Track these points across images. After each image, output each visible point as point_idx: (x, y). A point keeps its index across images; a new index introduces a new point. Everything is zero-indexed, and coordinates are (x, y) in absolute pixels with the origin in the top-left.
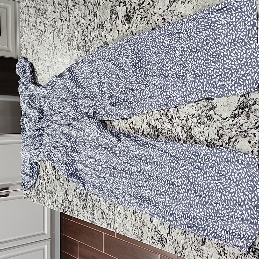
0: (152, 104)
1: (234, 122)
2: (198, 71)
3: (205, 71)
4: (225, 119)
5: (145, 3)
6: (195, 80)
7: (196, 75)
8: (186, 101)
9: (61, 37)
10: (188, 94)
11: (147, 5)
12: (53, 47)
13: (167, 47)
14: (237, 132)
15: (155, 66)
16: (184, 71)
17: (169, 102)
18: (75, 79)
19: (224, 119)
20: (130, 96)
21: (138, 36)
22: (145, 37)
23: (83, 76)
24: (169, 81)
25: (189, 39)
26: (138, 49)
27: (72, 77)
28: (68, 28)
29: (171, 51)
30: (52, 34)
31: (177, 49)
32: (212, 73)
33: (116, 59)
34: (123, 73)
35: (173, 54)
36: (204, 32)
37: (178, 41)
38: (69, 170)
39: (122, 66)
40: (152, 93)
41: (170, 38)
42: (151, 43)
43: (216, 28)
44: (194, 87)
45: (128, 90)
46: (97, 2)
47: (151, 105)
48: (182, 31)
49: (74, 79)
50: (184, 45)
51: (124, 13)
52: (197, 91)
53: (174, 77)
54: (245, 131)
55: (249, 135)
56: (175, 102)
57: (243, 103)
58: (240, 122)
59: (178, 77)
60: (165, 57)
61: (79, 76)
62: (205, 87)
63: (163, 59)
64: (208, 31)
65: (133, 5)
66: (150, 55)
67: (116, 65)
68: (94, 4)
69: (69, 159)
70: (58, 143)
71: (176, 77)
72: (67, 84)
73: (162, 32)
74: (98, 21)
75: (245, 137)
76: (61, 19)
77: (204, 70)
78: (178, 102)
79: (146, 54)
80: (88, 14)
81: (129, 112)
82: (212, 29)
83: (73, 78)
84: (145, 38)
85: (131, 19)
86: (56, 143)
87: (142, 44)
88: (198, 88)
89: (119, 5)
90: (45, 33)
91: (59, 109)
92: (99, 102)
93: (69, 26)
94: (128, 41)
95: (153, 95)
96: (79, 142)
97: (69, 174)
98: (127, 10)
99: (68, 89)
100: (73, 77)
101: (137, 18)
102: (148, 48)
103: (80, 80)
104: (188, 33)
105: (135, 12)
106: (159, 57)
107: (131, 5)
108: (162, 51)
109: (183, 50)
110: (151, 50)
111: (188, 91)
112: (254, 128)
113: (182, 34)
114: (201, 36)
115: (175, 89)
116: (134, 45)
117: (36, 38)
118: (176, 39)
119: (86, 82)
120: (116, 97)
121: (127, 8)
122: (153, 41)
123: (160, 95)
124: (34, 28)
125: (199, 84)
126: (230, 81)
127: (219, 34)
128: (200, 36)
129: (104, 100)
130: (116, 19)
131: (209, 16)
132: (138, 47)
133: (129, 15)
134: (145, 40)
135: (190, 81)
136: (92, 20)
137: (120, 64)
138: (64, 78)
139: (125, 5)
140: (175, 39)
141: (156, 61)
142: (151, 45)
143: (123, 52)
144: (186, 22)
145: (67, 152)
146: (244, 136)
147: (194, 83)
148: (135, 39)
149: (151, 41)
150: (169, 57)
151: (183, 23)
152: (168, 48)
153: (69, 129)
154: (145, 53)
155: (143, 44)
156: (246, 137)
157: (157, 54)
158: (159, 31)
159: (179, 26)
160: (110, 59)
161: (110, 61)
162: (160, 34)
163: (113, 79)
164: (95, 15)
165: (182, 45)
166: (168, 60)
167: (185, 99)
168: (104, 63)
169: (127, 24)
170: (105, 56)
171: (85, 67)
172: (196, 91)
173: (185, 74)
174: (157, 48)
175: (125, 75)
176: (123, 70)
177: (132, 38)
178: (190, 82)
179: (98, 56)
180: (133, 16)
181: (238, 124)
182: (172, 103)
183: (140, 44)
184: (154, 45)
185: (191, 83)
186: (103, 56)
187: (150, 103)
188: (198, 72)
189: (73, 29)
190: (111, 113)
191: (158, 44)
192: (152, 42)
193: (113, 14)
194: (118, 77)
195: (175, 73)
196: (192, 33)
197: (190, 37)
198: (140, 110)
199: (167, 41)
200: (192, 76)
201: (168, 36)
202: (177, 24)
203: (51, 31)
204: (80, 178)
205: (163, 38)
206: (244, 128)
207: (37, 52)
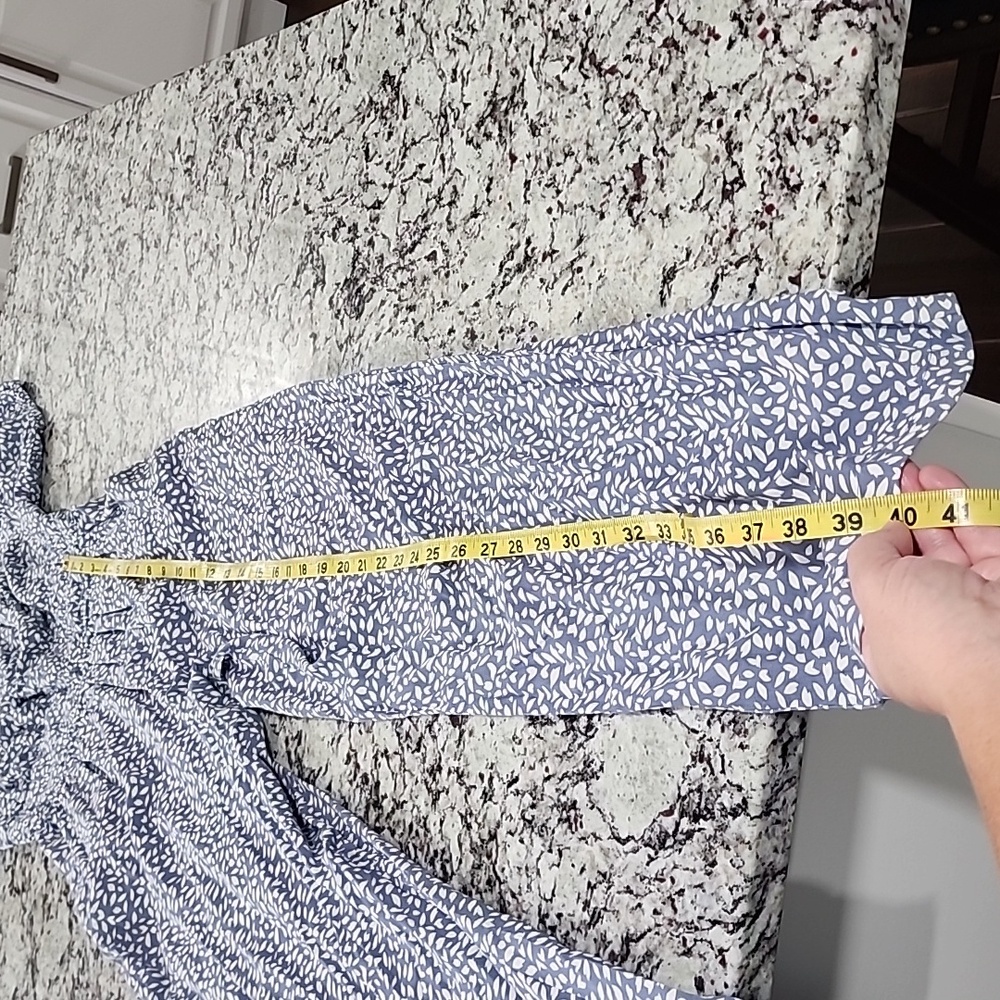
0: (460, 682)
1: (655, 867)
2: (667, 564)
3: (699, 569)
4: (624, 842)
5: (418, 248)
6: (650, 609)
7: (658, 587)
8: (601, 702)
9: (128, 308)
10: (612, 665)
11: (425, 261)
12: (99, 342)
13: (548, 438)
14: (659, 919)
15: (491, 509)
16: (610, 559)
17: (531, 688)
18: (183, 499)
19: (618, 839)
20: (376, 621)
21: (440, 368)
22: (465, 375)
23: (214, 491)
24: (537, 594)
25: (639, 420)
26: (433, 423)
27: (169, 487)
28: (157, 280)
29: (559, 458)
30: (104, 287)
31: (584, 456)
32: (730, 586)
33: (343, 446)
34: (363, 512)
35: (566, 472)
36: (709, 401)
37: (596, 418)
38: (108, 911)
39: (367, 479)
40: (467, 632)
41: (563, 402)
42: (489, 406)
43: (761, 392)
44: (639, 641)
45: (377, 589)
46: (264, 201)
47: (453, 685)
48: (617, 381)
49: (178, 497)
50: (619, 445)
51: (344, 270)
52: (655, 659)
53: (560, 580)
54: (691, 927)
55: (703, 948)
56: (556, 695)
57: (699, 790)
58: (676, 873)
59: (579, 578)
60: (534, 476)
61: (199, 487)
62: (687, 646)
63: (527, 487)
64: (725, 399)
65: (380, 245)
66: (479, 457)
67: (343, 470)
68: (254, 207)
69: (120, 853)
70: (91, 770)
71: (567, 579)
72: (149, 514)
73: (534, 366)
74: (256, 277)
75: (684, 954)
76: (141, 238)
77: (694, 564)
78: (569, 695)
79: (462, 447)
80: (228, 241)
81: (362, 697)
82: (744, 393)
83: (176, 492)
84: (466, 380)
85: (363, 301)
86: (83, 769)
87: (450, 401)
88: (658, 648)
89: (334, 236)
90: (83, 277)
91: (110, 620)
92: (257, 619)
93: (162, 270)
94: (400, 379)
95: (469, 639)
96: (166, 786)
97: (105, 928)
98: (355, 260)
99: (150, 537)
100: (176, 487)
101: (383, 302)
102: (473, 423)
103: (200, 507)
104: (641, 392)
105: (381, 277)
106: (512, 472)
107: (371, 243)
108: (527, 448)
109: (607, 466)
110: (482, 435)
111: (614, 654)
112: (726, 925)
113: (615, 392)
114: (696, 420)
115: (558, 634)
116: (418, 405)
117: (52, 289)
118: (590, 408)
119: (221, 520)
120: (326, 614)
121: (358, 253)
122: (496, 397)
123: (500, 648)
124: (53, 248)
125: (660, 630)
126: (819, 632)
127: (767, 422)
128: (690, 417)
129: (278, 617)
130: (315, 286)
131: (733, 342)
132: (433, 414)
133: (361, 283)
134: (466, 386)
135: (627, 609)
136: (239, 269)
137: (360, 467)
138: (140, 489)
139: (352, 240)
140: (585, 409)
141: (499, 487)
142: (487, 414)
143: (373, 421)
144: (634, 345)
145: (117, 818)
146: (682, 949)
147: (642, 622)
148: (426, 376)
149: (488, 395)
150: (549, 483)
151: (624, 346)
152: (554, 441)
153: (137, 718)
154: (458, 441)
155: (454, 405)
156: (688, 953)
157: (504, 460)
158: (524, 360)
159: (602, 354)
160: (323, 439)
161: (319, 451)
162: (526, 373)
163: (323, 530)
164: (251, 252)
165: (611, 442)
166: (543, 496)
167: (600, 690)
168: (295, 451)
169: (346, 318)
170: (305, 425)
171: (226, 455)
172: (647, 660)
173: (609, 571)
174: (509, 432)
175: (371, 518)
176: (366, 497)
177: (415, 371)
178: (628, 616)
179: (277, 417)
180: (373, 290)
181: (668, 881)
182: (541, 696)
183: (443, 402)
184: (499, 418)
185: (633, 618)
186: (296, 420)
187: (452, 672)
188: (670, 570)
189: (172, 288)
190: (294, 684)
191: (514, 416)
192: (492, 403)
193: (310, 265)
194: (342, 522)
195: (568, 559)
196: (658, 394)
197: (648, 414)
198: (407, 696)
199: (550, 408)
200: (639, 586)
201: (557, 387)
202: (598, 345)
203: (104, 274)
204: (151, 957)
205: (536, 393)
206: (688, 911)
207: (46, 346)
